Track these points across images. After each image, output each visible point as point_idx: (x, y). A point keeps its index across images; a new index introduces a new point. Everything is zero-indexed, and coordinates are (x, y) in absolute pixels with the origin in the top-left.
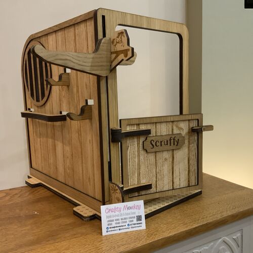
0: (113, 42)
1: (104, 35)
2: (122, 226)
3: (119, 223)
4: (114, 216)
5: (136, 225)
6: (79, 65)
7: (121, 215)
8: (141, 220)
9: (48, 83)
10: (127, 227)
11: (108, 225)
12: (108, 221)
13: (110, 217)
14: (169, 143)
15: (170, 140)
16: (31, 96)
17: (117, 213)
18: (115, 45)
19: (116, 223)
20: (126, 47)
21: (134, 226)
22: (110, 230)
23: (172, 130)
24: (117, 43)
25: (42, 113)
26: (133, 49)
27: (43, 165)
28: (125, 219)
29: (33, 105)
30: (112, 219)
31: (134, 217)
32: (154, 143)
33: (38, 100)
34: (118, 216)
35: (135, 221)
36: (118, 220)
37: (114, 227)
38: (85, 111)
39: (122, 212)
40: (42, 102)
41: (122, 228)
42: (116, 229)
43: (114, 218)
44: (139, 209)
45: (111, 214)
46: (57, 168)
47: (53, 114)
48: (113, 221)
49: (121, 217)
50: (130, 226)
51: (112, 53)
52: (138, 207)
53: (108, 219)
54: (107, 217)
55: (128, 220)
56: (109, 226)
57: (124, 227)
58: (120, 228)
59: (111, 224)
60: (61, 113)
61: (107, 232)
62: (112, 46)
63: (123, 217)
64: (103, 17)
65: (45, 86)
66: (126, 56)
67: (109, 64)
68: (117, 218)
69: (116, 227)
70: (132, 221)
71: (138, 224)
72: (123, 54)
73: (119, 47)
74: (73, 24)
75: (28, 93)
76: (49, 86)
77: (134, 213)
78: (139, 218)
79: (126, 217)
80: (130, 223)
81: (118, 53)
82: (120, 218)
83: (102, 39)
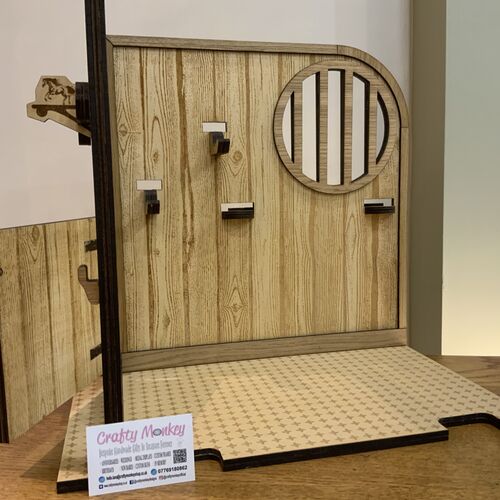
2: (139, 474)
3: (130, 467)
4: (118, 451)
5: (172, 473)
7: (137, 448)
8: (184, 460)
10: (149, 475)
11: (104, 471)
12: (104, 463)
13: (110, 452)
17: (126, 444)
19: (123, 468)
21: (167, 474)
22: (107, 482)
28: (145, 457)
30: (112, 458)
31: (168, 454)
34: (128, 450)
35: (170, 462)
36: (129, 459)
37: (118, 477)
39: (139, 441)
41: (137, 478)
42: (122, 480)
43: (119, 457)
44: (181, 434)
45: (111, 445)
48: (115, 462)
49: (137, 454)
50: (158, 475)
52: (179, 431)
53: (103, 459)
54: (102, 453)
55: (152, 461)
56: (106, 475)
57: (142, 477)
58: (132, 478)
59: (111, 470)
61: (101, 487)
63: (141, 453)
68: (125, 455)
69: (124, 476)
70: (164, 462)
71: (176, 469)
77: (169, 444)
78: (180, 456)
79: (147, 452)
80: (157, 468)
82: (133, 455)
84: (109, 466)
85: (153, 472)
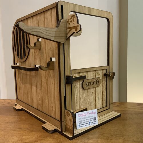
0: (68, 22)
1: (62, 18)
3: (85, 122)
4: (82, 119)
5: (94, 123)
6: (47, 35)
7: (86, 117)
8: (96, 120)
9: (28, 47)
10: (89, 124)
11: (80, 123)
12: (80, 121)
13: (81, 119)
14: (94, 83)
15: (95, 81)
16: (18, 56)
17: (84, 117)
18: (70, 23)
19: (84, 122)
20: (77, 24)
21: (92, 123)
22: (80, 126)
23: (95, 75)
24: (71, 22)
25: (24, 66)
26: (81, 26)
27: (24, 97)
28: (88, 119)
29: (18, 61)
30: (81, 120)
31: (92, 119)
32: (87, 84)
33: (21, 58)
34: (84, 118)
36: (85, 120)
37: (82, 125)
38: (50, 65)
39: (86, 116)
40: (24, 60)
41: (86, 124)
42: (83, 125)
43: (83, 120)
44: (95, 114)
45: (81, 117)
46: (32, 99)
47: (30, 66)
48: (82, 121)
49: (86, 119)
50: (90, 124)
51: (67, 28)
52: (94, 113)
53: (79, 120)
54: (79, 119)
55: (89, 120)
56: (80, 124)
57: (87, 124)
58: (85, 125)
59: (81, 123)
60: (35, 66)
61: (79, 127)
62: (68, 24)
63: (87, 119)
64: (62, 6)
65: (26, 50)
66: (76, 30)
67: (65, 35)
69: (84, 124)
70: (92, 121)
71: (94, 122)
72: (74, 29)
73: (72, 25)
74: (43, 11)
75: (16, 54)
76: (28, 50)
77: (93, 116)
78: (95, 119)
79: (88, 118)
80: (90, 122)
81: (71, 28)
82: (85, 119)
83: (61, 20)
84: (81, 122)
85: (90, 123)
